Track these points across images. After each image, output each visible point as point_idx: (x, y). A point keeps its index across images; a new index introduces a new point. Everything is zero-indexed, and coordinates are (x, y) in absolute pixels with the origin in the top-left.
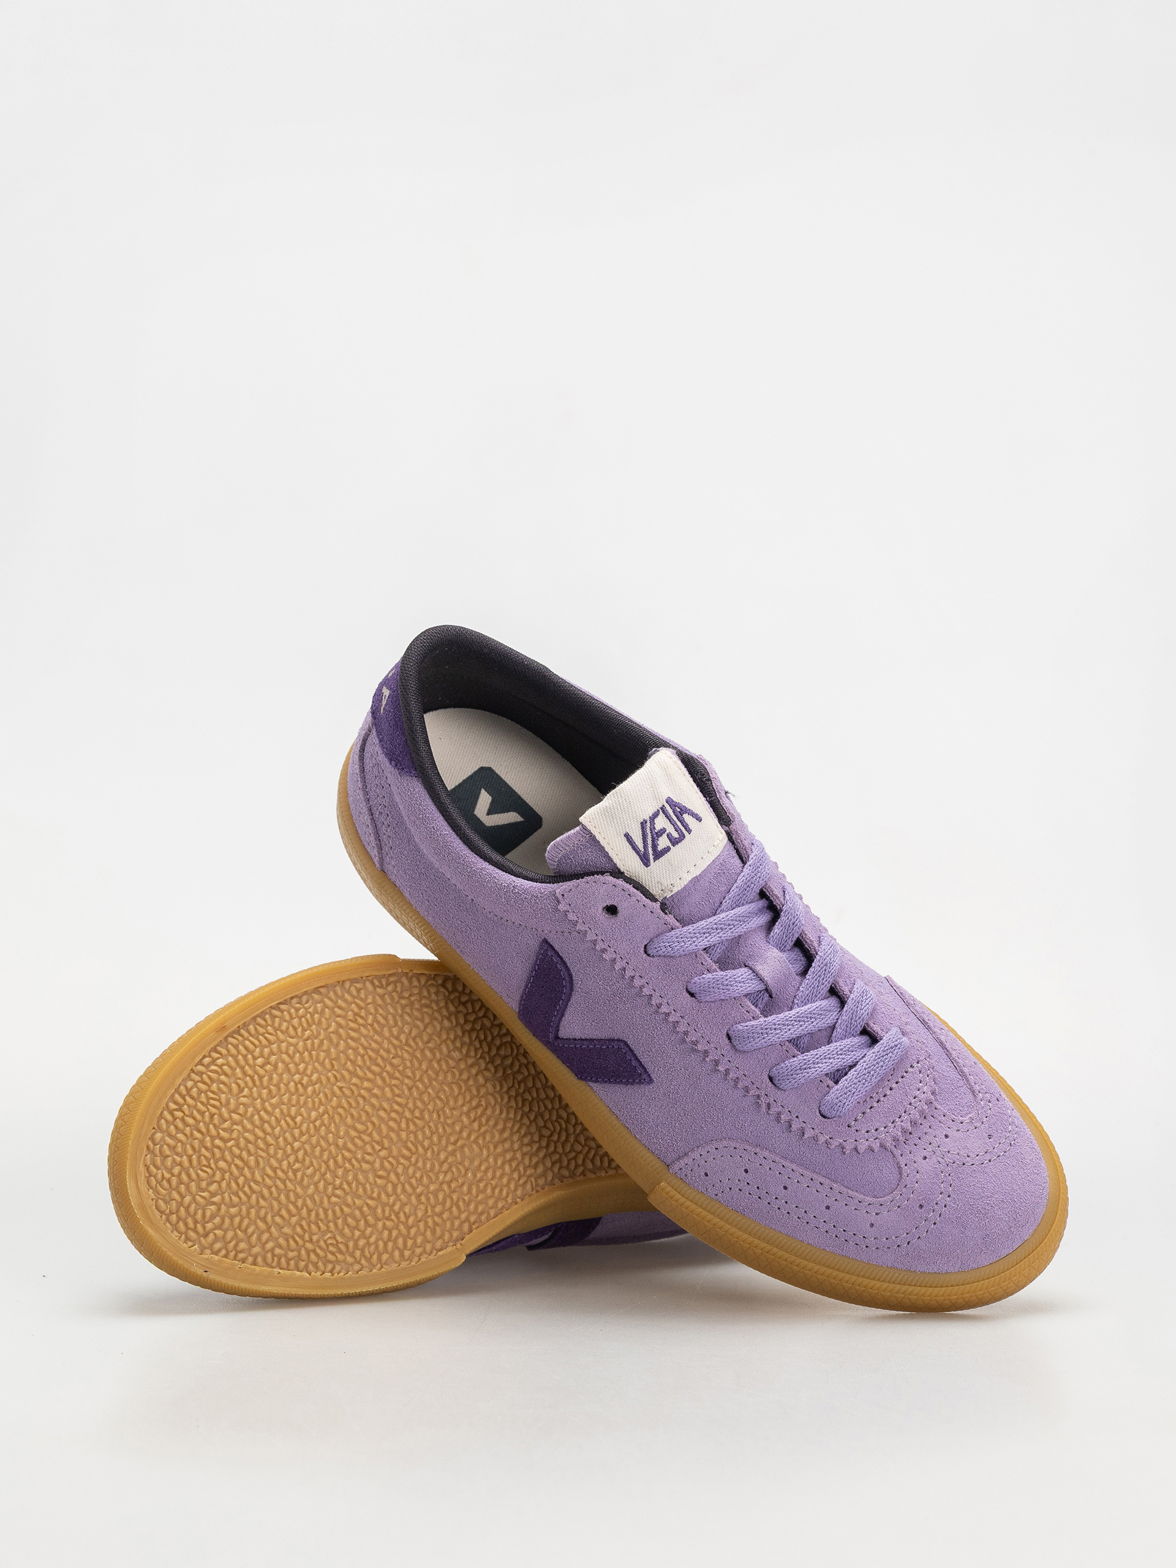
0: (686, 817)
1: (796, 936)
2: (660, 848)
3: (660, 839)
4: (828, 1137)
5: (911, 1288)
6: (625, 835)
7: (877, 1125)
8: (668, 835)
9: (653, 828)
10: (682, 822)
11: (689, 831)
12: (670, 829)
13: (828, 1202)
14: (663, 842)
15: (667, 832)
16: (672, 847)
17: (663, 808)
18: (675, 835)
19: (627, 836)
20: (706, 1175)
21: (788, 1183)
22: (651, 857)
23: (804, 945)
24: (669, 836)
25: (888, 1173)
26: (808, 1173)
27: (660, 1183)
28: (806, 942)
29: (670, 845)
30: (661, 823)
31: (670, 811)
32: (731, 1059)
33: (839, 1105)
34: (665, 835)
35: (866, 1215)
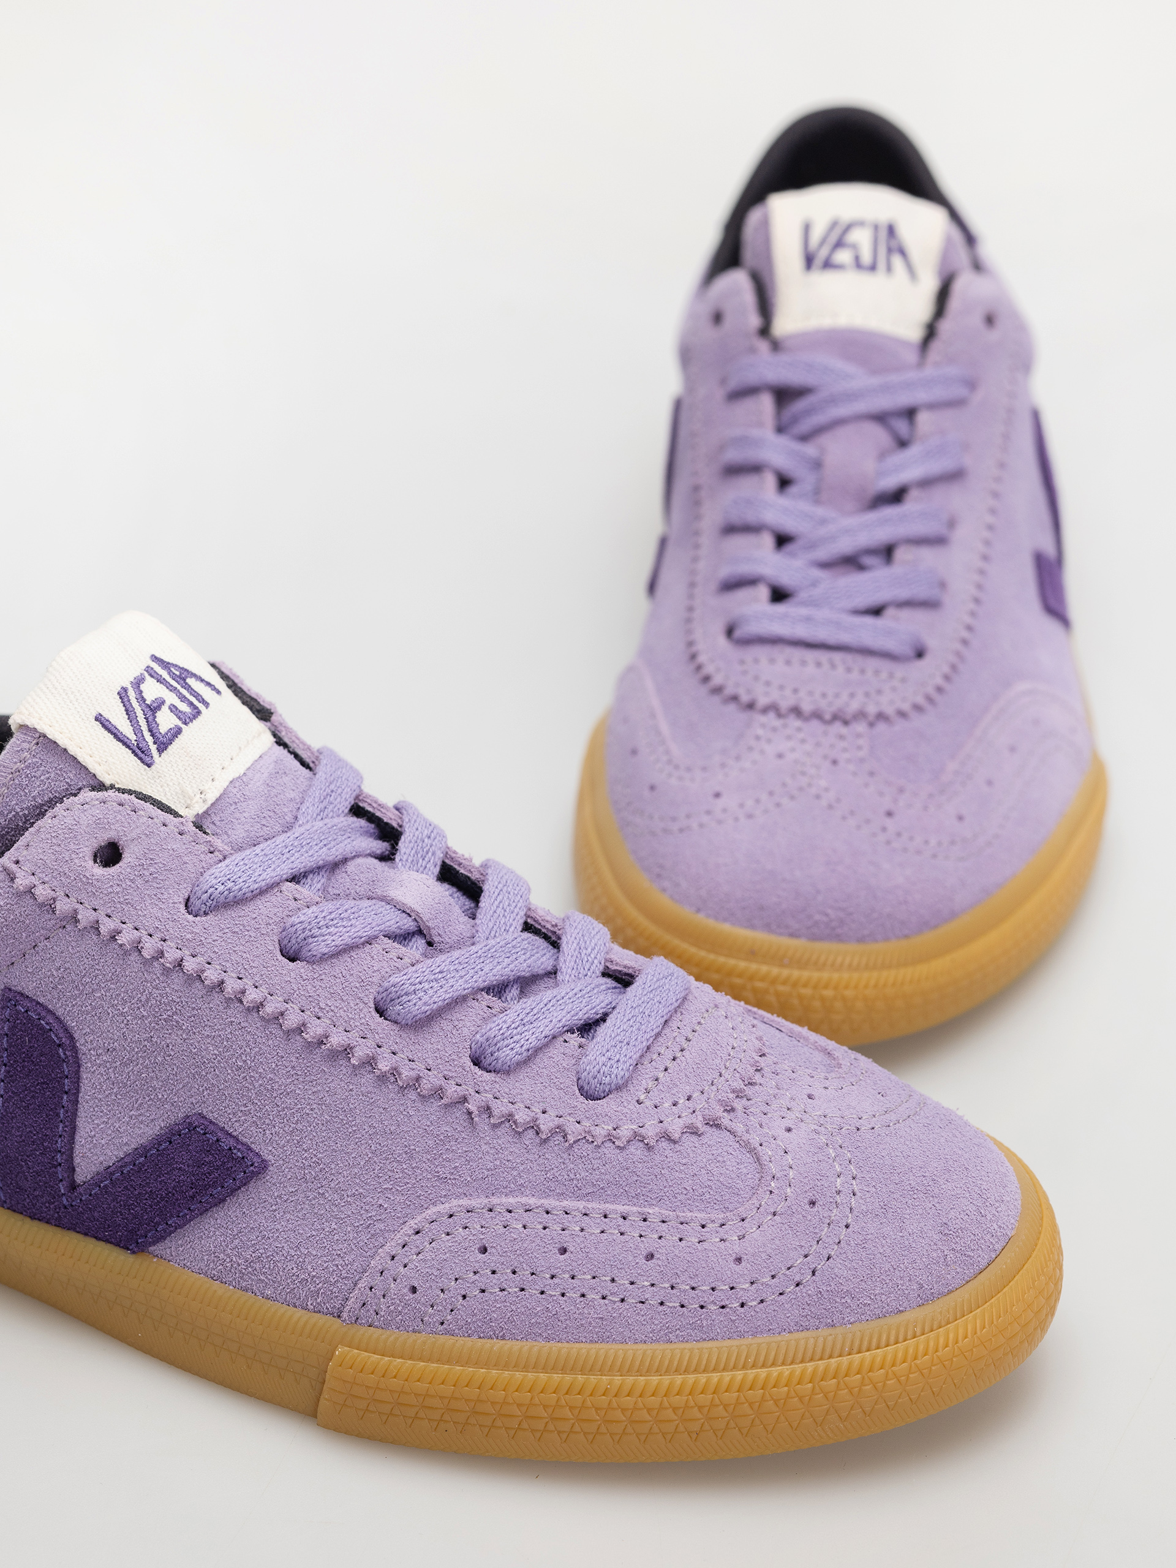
0: (191, 681)
1: (440, 855)
2: (163, 729)
3: (159, 714)
4: (610, 1128)
5: (845, 1360)
6: (97, 719)
7: (688, 1090)
8: (170, 708)
9: (141, 699)
10: (188, 688)
11: (206, 704)
12: (171, 698)
13: (645, 1246)
14: (166, 721)
15: (168, 703)
16: (183, 726)
17: (149, 670)
18: (184, 707)
19: (99, 718)
20: (414, 1290)
21: (566, 1239)
22: (153, 748)
23: (458, 872)
24: (173, 709)
25: (735, 1164)
26: (594, 1206)
27: (333, 1353)
28: (460, 864)
29: (180, 723)
30: (152, 690)
31: (164, 674)
32: (395, 1048)
33: (609, 1065)
34: (165, 709)
35: (722, 1245)
